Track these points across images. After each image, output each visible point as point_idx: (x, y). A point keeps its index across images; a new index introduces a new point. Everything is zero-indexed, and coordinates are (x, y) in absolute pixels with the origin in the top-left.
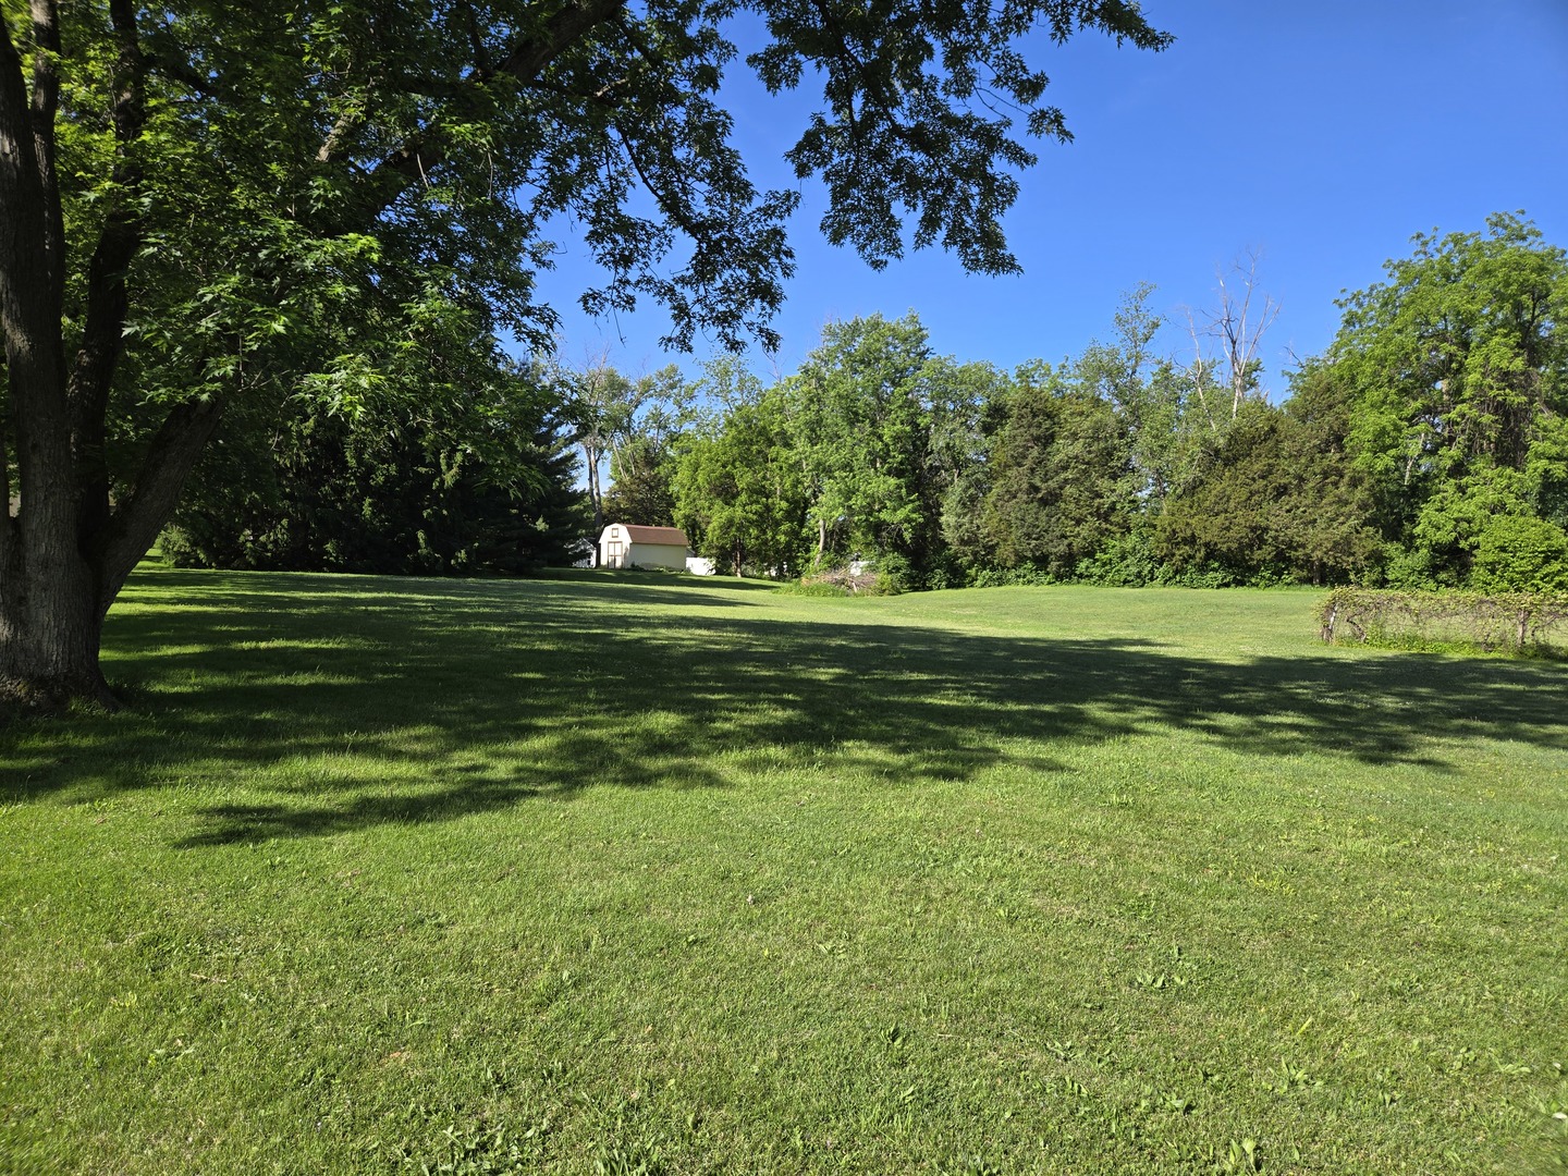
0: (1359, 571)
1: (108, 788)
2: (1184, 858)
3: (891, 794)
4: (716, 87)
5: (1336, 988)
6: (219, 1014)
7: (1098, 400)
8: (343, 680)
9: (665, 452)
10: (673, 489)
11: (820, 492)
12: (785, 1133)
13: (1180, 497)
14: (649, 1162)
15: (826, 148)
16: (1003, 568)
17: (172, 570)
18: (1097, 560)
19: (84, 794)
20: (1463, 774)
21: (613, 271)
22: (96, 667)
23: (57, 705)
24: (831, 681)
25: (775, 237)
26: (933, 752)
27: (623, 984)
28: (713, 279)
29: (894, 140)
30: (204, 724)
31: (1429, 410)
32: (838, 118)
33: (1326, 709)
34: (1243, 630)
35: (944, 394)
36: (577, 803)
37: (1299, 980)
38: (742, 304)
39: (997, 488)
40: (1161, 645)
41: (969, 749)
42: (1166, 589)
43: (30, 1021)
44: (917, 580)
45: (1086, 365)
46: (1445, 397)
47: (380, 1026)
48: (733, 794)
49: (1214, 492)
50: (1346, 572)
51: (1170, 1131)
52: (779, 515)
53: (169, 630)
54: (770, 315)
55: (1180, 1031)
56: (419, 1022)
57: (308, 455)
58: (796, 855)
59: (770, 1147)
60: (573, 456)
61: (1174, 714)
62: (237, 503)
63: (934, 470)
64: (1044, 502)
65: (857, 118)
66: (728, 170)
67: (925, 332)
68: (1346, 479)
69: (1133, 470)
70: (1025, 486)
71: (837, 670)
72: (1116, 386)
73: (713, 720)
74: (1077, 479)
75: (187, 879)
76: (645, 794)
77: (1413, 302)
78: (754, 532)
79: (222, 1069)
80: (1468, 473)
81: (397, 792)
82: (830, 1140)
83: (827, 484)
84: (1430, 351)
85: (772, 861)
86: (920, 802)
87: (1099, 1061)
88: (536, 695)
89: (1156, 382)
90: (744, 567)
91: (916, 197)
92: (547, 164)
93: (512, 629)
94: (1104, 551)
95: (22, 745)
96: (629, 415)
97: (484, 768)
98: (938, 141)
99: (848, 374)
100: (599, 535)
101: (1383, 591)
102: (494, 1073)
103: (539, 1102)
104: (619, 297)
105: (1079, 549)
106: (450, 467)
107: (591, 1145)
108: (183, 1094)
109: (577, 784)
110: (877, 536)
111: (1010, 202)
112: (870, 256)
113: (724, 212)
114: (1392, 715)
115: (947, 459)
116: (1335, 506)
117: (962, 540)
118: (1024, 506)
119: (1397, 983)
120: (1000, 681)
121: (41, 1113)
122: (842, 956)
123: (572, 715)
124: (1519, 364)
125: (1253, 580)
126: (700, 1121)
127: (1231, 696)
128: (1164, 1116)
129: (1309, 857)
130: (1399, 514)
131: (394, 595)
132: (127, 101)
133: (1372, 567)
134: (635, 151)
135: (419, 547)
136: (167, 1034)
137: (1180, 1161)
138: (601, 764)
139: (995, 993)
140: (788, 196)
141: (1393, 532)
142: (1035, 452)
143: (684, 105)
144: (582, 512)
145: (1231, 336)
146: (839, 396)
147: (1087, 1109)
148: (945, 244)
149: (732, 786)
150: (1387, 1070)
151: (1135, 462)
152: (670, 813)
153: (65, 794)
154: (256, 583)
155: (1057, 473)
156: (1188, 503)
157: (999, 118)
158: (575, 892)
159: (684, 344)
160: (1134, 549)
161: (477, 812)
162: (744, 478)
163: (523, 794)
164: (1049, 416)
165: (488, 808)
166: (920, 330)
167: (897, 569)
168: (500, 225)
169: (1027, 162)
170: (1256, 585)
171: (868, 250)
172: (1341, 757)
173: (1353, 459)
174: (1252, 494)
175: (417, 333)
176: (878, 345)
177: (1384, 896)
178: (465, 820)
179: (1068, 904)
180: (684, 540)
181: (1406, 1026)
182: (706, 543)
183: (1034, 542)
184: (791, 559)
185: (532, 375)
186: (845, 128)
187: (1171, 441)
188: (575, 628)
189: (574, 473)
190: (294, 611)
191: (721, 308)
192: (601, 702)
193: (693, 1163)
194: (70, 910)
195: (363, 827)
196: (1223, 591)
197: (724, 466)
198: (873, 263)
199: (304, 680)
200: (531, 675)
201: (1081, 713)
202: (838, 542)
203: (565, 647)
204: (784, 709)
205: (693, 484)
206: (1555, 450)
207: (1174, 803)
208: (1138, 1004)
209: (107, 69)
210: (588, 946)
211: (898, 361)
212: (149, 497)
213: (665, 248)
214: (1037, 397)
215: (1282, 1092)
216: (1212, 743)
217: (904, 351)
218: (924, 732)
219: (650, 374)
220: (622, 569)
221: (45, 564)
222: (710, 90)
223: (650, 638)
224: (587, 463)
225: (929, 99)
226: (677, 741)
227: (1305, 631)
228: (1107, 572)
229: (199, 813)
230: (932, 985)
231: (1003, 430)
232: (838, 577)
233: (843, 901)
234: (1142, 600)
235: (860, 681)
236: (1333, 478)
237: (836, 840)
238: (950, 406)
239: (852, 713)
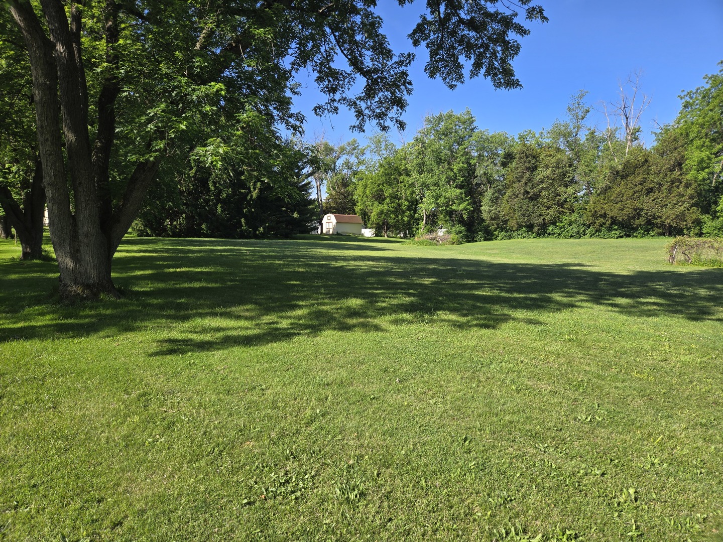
0: (688, 229)
1: (119, 331)
2: (600, 364)
3: (460, 335)
4: (375, 4)
5: (674, 422)
6: (173, 425)
7: (559, 149)
8: (213, 285)
9: (351, 180)
10: (355, 197)
11: (424, 196)
12: (418, 480)
13: (599, 195)
14: (359, 490)
15: (427, 31)
16: (511, 231)
17: (136, 238)
18: (557, 226)
19: (109, 334)
21: (328, 95)
22: (110, 280)
23: (95, 296)
24: (430, 284)
25: (403, 76)
26: (479, 316)
27: (343, 415)
28: (374, 97)
29: (460, 26)
30: (156, 304)
32: (433, 16)
33: (671, 295)
34: (629, 259)
35: (483, 149)
36: (318, 338)
37: (656, 419)
38: (388, 108)
39: (509, 193)
40: (589, 266)
41: (496, 315)
42: (591, 240)
43: (95, 427)
44: (470, 237)
45: (553, 132)
47: (240, 430)
48: (388, 334)
49: (616, 192)
50: (682, 230)
51: (594, 484)
52: (404, 208)
53: (138, 263)
54: (401, 113)
55: (599, 441)
56: (257, 430)
57: (193, 185)
58: (417, 361)
59: (411, 485)
60: (310, 183)
61: (595, 298)
62: (163, 208)
63: (478, 185)
64: (531, 199)
65: (442, 16)
66: (381, 44)
67: (474, 119)
68: (683, 184)
69: (576, 182)
70: (522, 191)
71: (433, 279)
72: (568, 142)
73: (377, 302)
74: (548, 187)
75: (155, 369)
76: (348, 335)
77: (718, 95)
78: (393, 216)
79: (176, 447)
81: (240, 333)
82: (438, 483)
83: (427, 193)
85: (407, 364)
86: (474, 338)
87: (561, 453)
88: (297, 291)
89: (587, 139)
90: (388, 232)
91: (471, 53)
92: (297, 46)
93: (285, 262)
94: (561, 222)
95: (82, 313)
96: (335, 163)
97: (276, 323)
98: (481, 25)
99: (437, 140)
100: (322, 219)
101: (701, 239)
102: (290, 451)
103: (310, 464)
104: (331, 107)
105: (548, 221)
106: (255, 189)
107: (333, 482)
108: (160, 457)
109: (318, 330)
110: (451, 217)
111: (516, 54)
112: (449, 83)
113: (379, 65)
114: (704, 298)
115: (484, 180)
116: (677, 198)
117: (492, 218)
118: (522, 201)
119: (704, 421)
120: (510, 284)
121: (103, 464)
122: (440, 406)
123: (314, 300)
125: (635, 234)
126: (380, 474)
127: (623, 290)
128: (591, 477)
129: (662, 364)
130: (709, 200)
131: (233, 248)
132: (111, 25)
133: (695, 227)
134: (337, 37)
135: (242, 226)
136: (152, 433)
137: (599, 497)
138: (328, 321)
139: (511, 422)
140: (409, 55)
141: (706, 210)
142: (527, 175)
143: (360, 14)
144: (314, 209)
145: (626, 115)
146: (433, 151)
147: (555, 473)
148: (485, 75)
149: (387, 331)
150: (699, 459)
151: (577, 178)
152: (360, 342)
153: (101, 334)
154: (173, 243)
155: (538, 185)
156: (603, 198)
157: (511, 12)
158: (320, 377)
159: (361, 129)
160: (576, 220)
161: (275, 342)
162: (388, 191)
163: (295, 334)
164: (534, 157)
165: (280, 340)
167: (461, 232)
168: (276, 76)
169: (525, 33)
170: (636, 237)
171: (447, 80)
172: (678, 318)
173: (687, 174)
174: (635, 192)
175: (242, 128)
176: (451, 126)
177: (698, 381)
178: (270, 345)
179: (545, 384)
180: (361, 221)
181: (708, 440)
182: (370, 222)
183: (526, 218)
184: (410, 229)
185: (290, 146)
186: (436, 21)
187: (595, 168)
188: (313, 261)
189: (310, 191)
190: (190, 255)
191: (378, 111)
192: (327, 294)
193: (377, 491)
194: (108, 382)
195: (227, 348)
196: (619, 240)
197: (378, 186)
198: (450, 86)
199: (197, 285)
200: (295, 282)
201: (550, 298)
202: (432, 220)
203: (309, 270)
204: (409, 297)
205: (364, 194)
207: (595, 339)
208: (578, 428)
209: (101, 11)
210: (327, 399)
211: (460, 133)
212: (129, 205)
213: (352, 83)
214: (529, 148)
215: (647, 468)
216: (614, 311)
217: (464, 128)
218: (475, 307)
219: (344, 143)
220: (332, 234)
221: (87, 235)
222: (372, 6)
223: (346, 266)
224: (316, 186)
225: (477, 4)
226: (361, 311)
227: (661, 258)
228: (562, 232)
229: (157, 342)
230: (482, 419)
231: (511, 165)
232: (432, 236)
233: (440, 381)
234: (580, 245)
235: (444, 284)
236: (676, 184)
237: (435, 355)
238: (486, 154)
239: (441, 299)
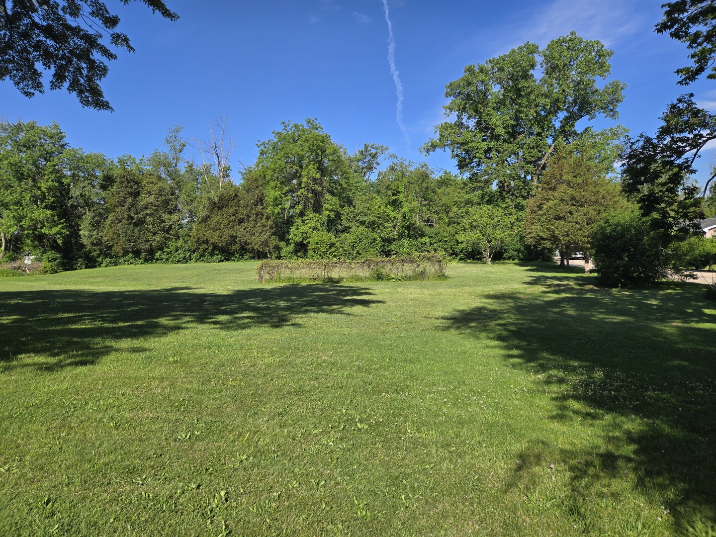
0: (271, 253)
2: (201, 379)
3: (48, 378)
5: (259, 418)
7: (160, 177)
13: (200, 223)
16: (117, 257)
18: (165, 252)
20: (305, 327)
24: (10, 323)
26: (75, 353)
29: (34, 30)
31: (290, 191)
33: (260, 309)
34: (229, 280)
35: (77, 168)
37: (245, 419)
39: (111, 217)
40: (195, 289)
41: (96, 348)
42: (197, 264)
44: (68, 264)
45: (153, 160)
46: (296, 186)
49: (214, 221)
50: (266, 254)
51: (190, 499)
55: (197, 455)
61: (199, 318)
63: (74, 207)
64: (136, 224)
65: (10, 12)
67: (63, 134)
68: (265, 216)
69: (179, 210)
70: (126, 216)
71: (15, 317)
72: (168, 171)
74: (153, 214)
77: (283, 148)
80: (305, 215)
84: (290, 168)
86: (66, 380)
87: (159, 480)
89: (187, 171)
91: (50, 62)
94: (168, 248)
98: (61, 36)
99: (16, 151)
101: (279, 261)
105: (155, 246)
110: (40, 242)
111: (104, 75)
112: (23, 89)
114: (283, 308)
115: (81, 201)
116: (261, 227)
117: (93, 243)
118: (126, 226)
119: (280, 410)
120: (115, 313)
122: (15, 471)
124: (318, 176)
127: (224, 308)
128: (187, 494)
129: (251, 369)
130: (284, 230)
133: (275, 252)
137: (194, 511)
139: (106, 464)
141: (282, 238)
142: (130, 200)
145: (217, 154)
146: (11, 164)
147: (152, 503)
148: (68, 89)
150: (276, 445)
151: (180, 206)
155: (142, 211)
156: (204, 225)
160: (181, 246)
164: (136, 183)
166: (61, 133)
167: (55, 260)
169: (112, 57)
170: (234, 260)
171: (21, 85)
172: (265, 327)
173: (267, 208)
174: (230, 222)
176: (35, 139)
177: (277, 378)
179: (147, 412)
181: (283, 426)
183: (132, 244)
187: (195, 198)
196: (220, 263)
198: (24, 92)
201: (157, 323)
202: (15, 245)
206: (331, 207)
207: (198, 356)
208: (178, 448)
211: (47, 147)
214: (129, 173)
215: (237, 467)
216: (216, 328)
217: (51, 143)
218: (70, 344)
225: (55, 13)
227: (253, 278)
228: (169, 257)
230: (71, 470)
231: (112, 188)
232: (16, 265)
233: (16, 441)
234: (187, 269)
235: (30, 321)
236: (260, 216)
237: (12, 410)
238: (81, 174)
239: (24, 339)
